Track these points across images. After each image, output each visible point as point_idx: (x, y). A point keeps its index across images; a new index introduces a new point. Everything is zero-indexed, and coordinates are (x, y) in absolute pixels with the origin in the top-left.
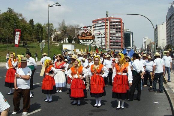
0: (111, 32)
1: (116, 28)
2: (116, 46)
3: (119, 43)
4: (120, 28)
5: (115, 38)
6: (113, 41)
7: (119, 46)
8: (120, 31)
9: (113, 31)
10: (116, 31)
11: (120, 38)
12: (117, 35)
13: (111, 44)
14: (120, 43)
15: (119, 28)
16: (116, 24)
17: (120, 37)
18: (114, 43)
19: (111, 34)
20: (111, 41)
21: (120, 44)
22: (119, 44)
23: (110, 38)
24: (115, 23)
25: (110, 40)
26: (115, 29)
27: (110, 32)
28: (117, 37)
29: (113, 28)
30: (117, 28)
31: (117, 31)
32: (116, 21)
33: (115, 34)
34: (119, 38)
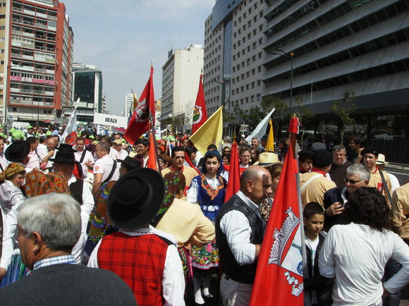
0: (17, 43)
1: (39, 33)
2: (35, 99)
3: (47, 89)
4: (52, 35)
5: (32, 69)
6: (23, 79)
7: (47, 100)
8: (52, 46)
9: (25, 41)
10: (38, 45)
11: (52, 72)
12: (40, 57)
13: (13, 90)
14: (50, 90)
15: (49, 35)
16: (39, 15)
17: (50, 68)
18: (25, 86)
19: (14, 50)
20: (15, 78)
21: (51, 94)
22: (48, 93)
23: (9, 67)
24: (33, 13)
25: (11, 73)
26: (32, 35)
27: (13, 44)
28: (39, 65)
29: (27, 31)
30: (42, 34)
31: (41, 45)
32: (38, 6)
33: (32, 54)
34: (49, 71)
